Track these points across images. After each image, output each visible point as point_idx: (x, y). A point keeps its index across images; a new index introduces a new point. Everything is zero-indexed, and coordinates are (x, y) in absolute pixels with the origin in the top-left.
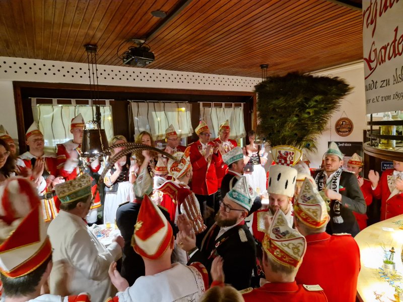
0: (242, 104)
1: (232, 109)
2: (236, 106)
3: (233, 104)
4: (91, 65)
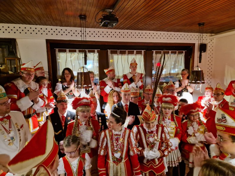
0: (184, 52)
1: (176, 55)
2: (179, 53)
3: (177, 52)
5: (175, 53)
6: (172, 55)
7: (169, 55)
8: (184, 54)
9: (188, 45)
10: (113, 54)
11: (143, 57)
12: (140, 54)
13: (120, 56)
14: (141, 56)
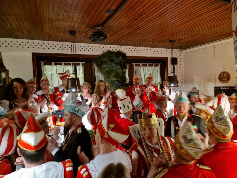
4: (72, 43)
5: (152, 65)
6: (149, 68)
7: (147, 67)
8: (159, 67)
9: (162, 59)
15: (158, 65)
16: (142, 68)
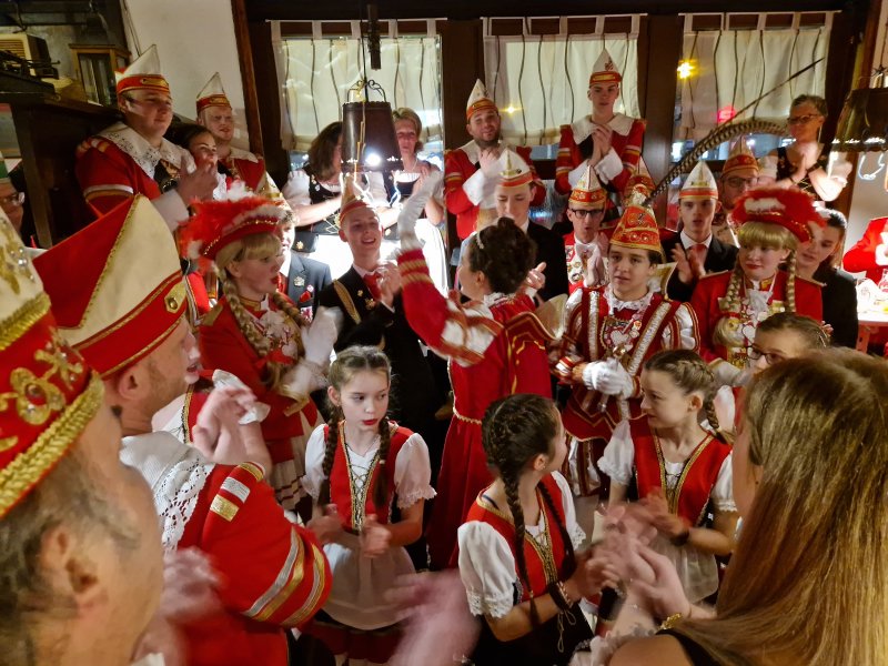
0: (829, 15)
1: (789, 34)
2: (808, 22)
3: (797, 16)
5: (786, 22)
6: (768, 35)
7: (755, 34)
8: (827, 29)
10: (503, 39)
11: (633, 44)
12: (624, 35)
13: (532, 46)
14: (624, 41)
15: (821, 20)
16: (728, 35)
